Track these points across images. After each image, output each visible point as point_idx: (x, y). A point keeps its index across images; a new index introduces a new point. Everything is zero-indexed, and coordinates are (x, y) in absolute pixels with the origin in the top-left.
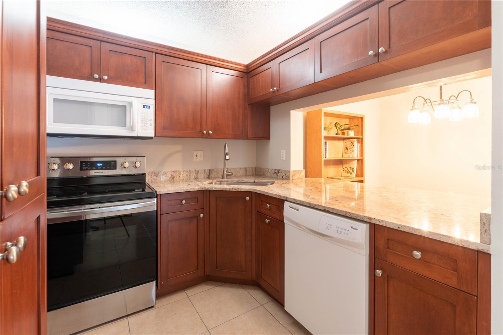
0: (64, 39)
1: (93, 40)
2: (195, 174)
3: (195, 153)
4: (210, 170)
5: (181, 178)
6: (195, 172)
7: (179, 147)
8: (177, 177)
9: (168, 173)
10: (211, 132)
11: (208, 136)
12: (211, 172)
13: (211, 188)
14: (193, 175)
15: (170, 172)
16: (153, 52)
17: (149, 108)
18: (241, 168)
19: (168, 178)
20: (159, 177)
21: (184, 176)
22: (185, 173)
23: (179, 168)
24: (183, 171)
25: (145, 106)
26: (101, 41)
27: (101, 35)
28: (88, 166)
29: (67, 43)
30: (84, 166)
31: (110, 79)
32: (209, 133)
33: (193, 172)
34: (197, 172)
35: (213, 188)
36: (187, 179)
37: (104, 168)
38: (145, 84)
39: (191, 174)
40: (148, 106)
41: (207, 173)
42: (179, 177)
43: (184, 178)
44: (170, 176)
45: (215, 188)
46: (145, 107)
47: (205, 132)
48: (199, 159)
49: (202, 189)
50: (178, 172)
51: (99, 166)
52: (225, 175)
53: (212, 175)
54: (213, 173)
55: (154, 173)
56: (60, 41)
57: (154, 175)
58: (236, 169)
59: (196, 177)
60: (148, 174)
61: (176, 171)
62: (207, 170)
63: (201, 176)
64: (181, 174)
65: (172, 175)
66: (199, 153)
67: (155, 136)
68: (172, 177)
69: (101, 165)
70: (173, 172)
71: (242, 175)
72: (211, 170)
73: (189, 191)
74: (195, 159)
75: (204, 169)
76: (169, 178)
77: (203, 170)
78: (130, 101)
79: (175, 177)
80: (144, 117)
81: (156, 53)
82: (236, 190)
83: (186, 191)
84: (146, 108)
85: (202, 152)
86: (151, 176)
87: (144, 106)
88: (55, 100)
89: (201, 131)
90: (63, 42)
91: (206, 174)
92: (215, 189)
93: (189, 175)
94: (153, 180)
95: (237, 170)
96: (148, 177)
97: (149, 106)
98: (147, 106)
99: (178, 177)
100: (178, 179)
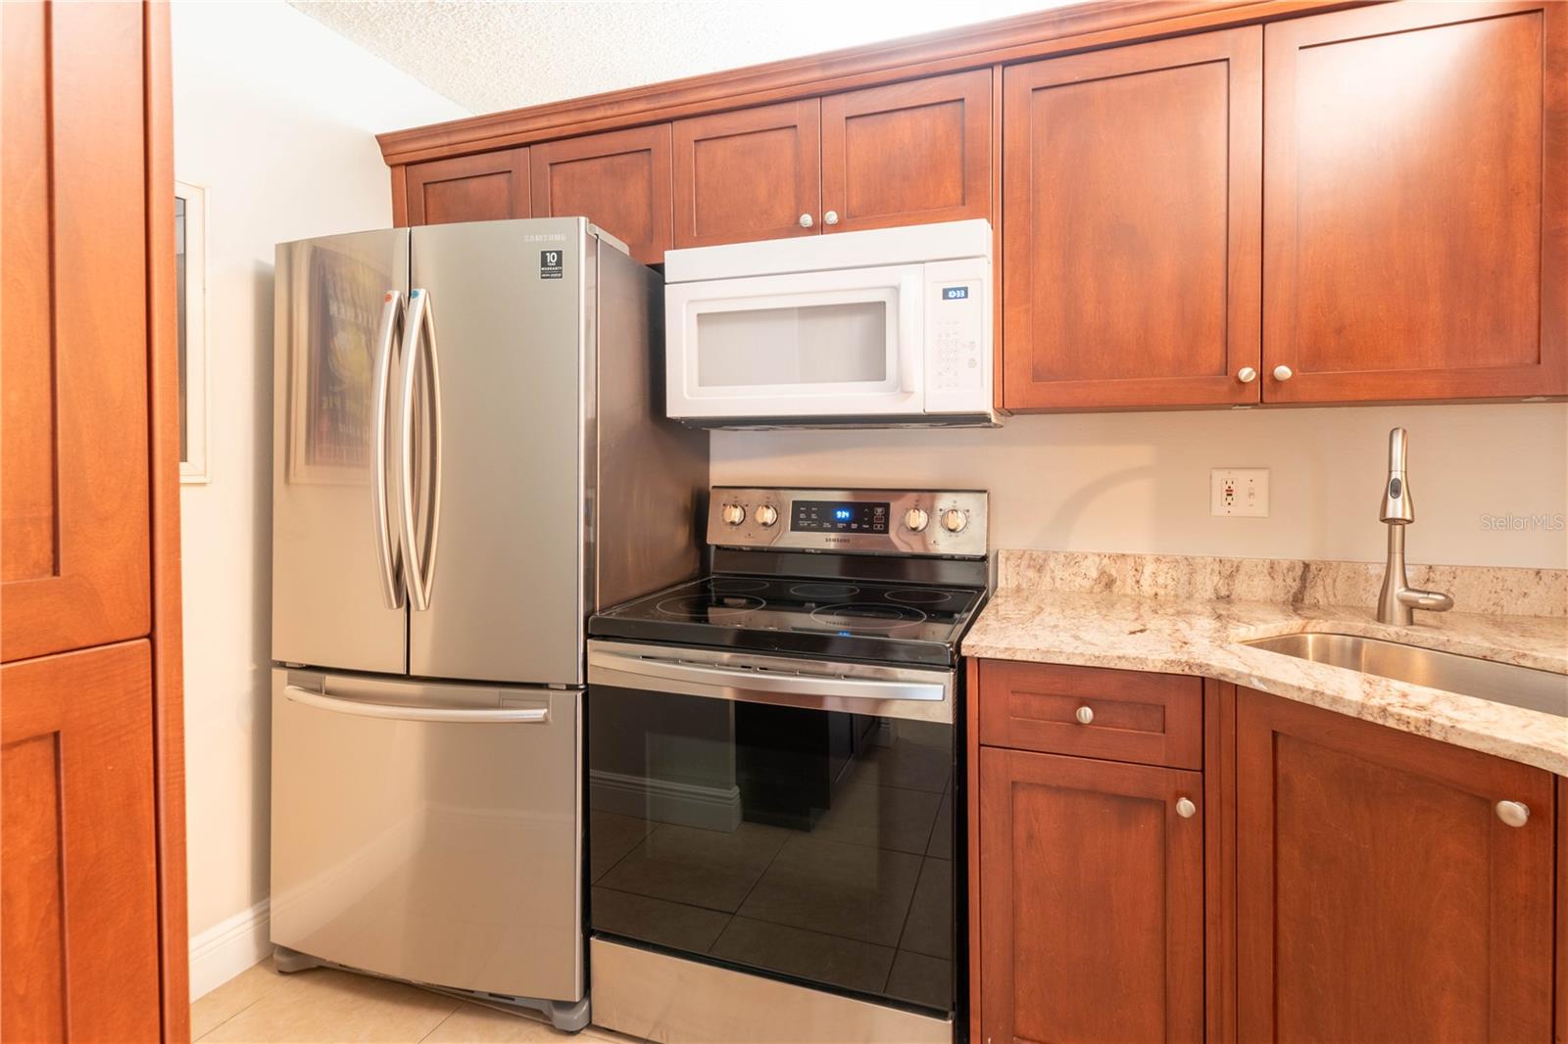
0: (730, 128)
1: (801, 102)
2: (1216, 578)
3: (1220, 479)
4: (1306, 566)
5: (1147, 588)
6: (1217, 567)
7: (1139, 454)
8: (1124, 582)
9: (1084, 564)
10: (1283, 372)
11: (1268, 395)
12: (1310, 576)
13: (1239, 675)
14: (1208, 584)
15: (1097, 559)
16: (991, 66)
17: (966, 296)
18: (1538, 573)
19: (1087, 584)
20: (1048, 575)
21: (1161, 580)
22: (1164, 567)
23: (1138, 544)
24: (1158, 560)
25: (951, 289)
26: (821, 96)
27: (817, 74)
28: (814, 516)
29: (738, 141)
30: (802, 516)
31: (848, 217)
32: (1275, 381)
33: (1205, 567)
34: (1231, 572)
35: (1250, 675)
36: (1176, 596)
37: (854, 526)
38: (964, 204)
39: (1198, 578)
40: (960, 289)
41: (1289, 581)
42: (1138, 582)
43: (1161, 592)
44: (1094, 574)
45: (1261, 680)
46: (951, 294)
47: (1247, 374)
48: (1241, 506)
49: (1187, 671)
50: (1130, 562)
51: (841, 520)
52: (1396, 603)
53: (1317, 593)
54: (1329, 581)
55: (1027, 556)
56: (722, 141)
57: (1029, 566)
58: (1499, 574)
59: (1224, 592)
60: (1007, 559)
61: (1124, 555)
62: (1285, 565)
63: (1254, 587)
64: (1149, 569)
65: (1103, 573)
66: (1241, 480)
67: (1006, 410)
68: (1105, 580)
69: (847, 514)
70: (1106, 561)
71: (1545, 613)
72: (1313, 567)
73: (1112, 666)
74: (1219, 507)
75: (1272, 557)
76: (1092, 583)
77: (1267, 565)
78: (896, 284)
79: (1118, 583)
80: (948, 335)
81: (1006, 64)
82: (1412, 729)
83: (1096, 664)
84: (956, 298)
85: (1261, 477)
86: (1018, 566)
87: (946, 294)
88: (702, 318)
89: (1227, 369)
90: (729, 141)
91: (1279, 581)
92: (1263, 688)
93: (1185, 578)
94: (1024, 586)
95: (1504, 580)
96: (1007, 569)
97: (966, 290)
98: (955, 289)
99: (1130, 581)
100: (1129, 591)
